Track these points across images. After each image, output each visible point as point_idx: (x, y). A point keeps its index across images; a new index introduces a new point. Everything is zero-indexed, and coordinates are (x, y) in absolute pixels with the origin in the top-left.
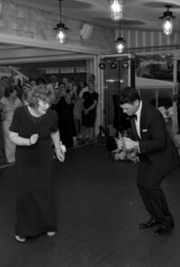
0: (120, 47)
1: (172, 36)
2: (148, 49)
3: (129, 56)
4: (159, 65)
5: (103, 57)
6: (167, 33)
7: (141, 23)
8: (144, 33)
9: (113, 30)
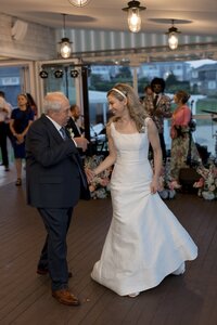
0: (66, 50)
1: (138, 34)
2: (97, 53)
3: (76, 61)
4: (100, 75)
5: (42, 63)
6: (134, 30)
7: (91, 19)
8: (92, 33)
9: (52, 29)
